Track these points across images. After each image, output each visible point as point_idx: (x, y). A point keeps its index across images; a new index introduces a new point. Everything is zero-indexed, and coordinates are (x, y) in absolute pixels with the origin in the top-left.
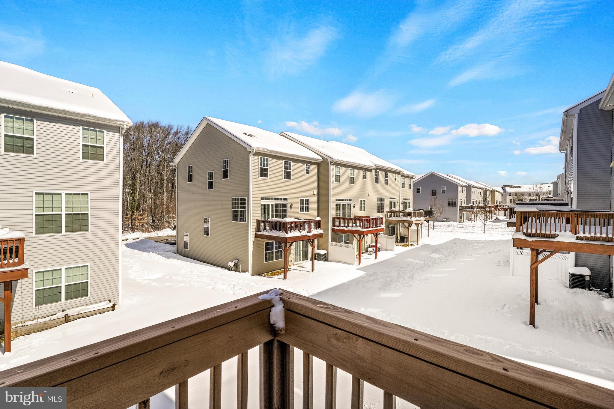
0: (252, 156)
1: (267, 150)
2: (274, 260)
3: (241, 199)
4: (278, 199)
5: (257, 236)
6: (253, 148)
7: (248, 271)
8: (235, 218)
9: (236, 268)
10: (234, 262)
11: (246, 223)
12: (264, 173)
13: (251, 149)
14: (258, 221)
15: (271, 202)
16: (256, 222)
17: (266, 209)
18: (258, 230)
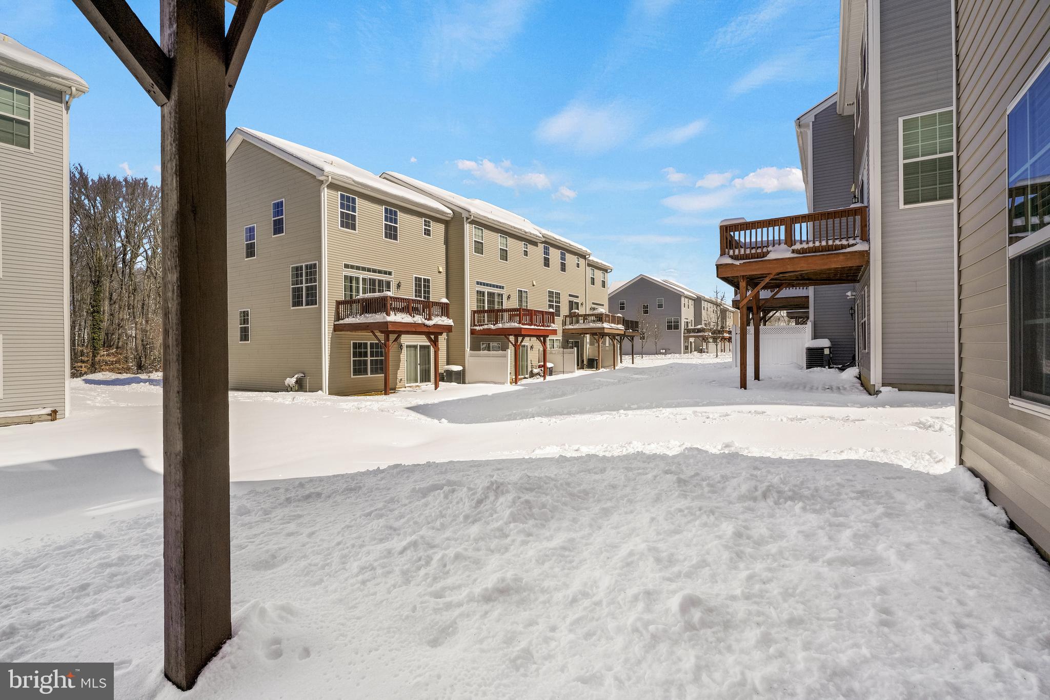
0: (326, 189)
1: (354, 181)
2: (369, 375)
3: (307, 266)
4: (374, 271)
5: (337, 328)
6: (327, 174)
7: (321, 389)
8: (297, 302)
9: (300, 386)
10: (296, 376)
11: (317, 306)
12: (348, 222)
13: (323, 175)
14: (339, 303)
15: (362, 275)
16: (335, 304)
17: (354, 285)
18: (338, 318)
